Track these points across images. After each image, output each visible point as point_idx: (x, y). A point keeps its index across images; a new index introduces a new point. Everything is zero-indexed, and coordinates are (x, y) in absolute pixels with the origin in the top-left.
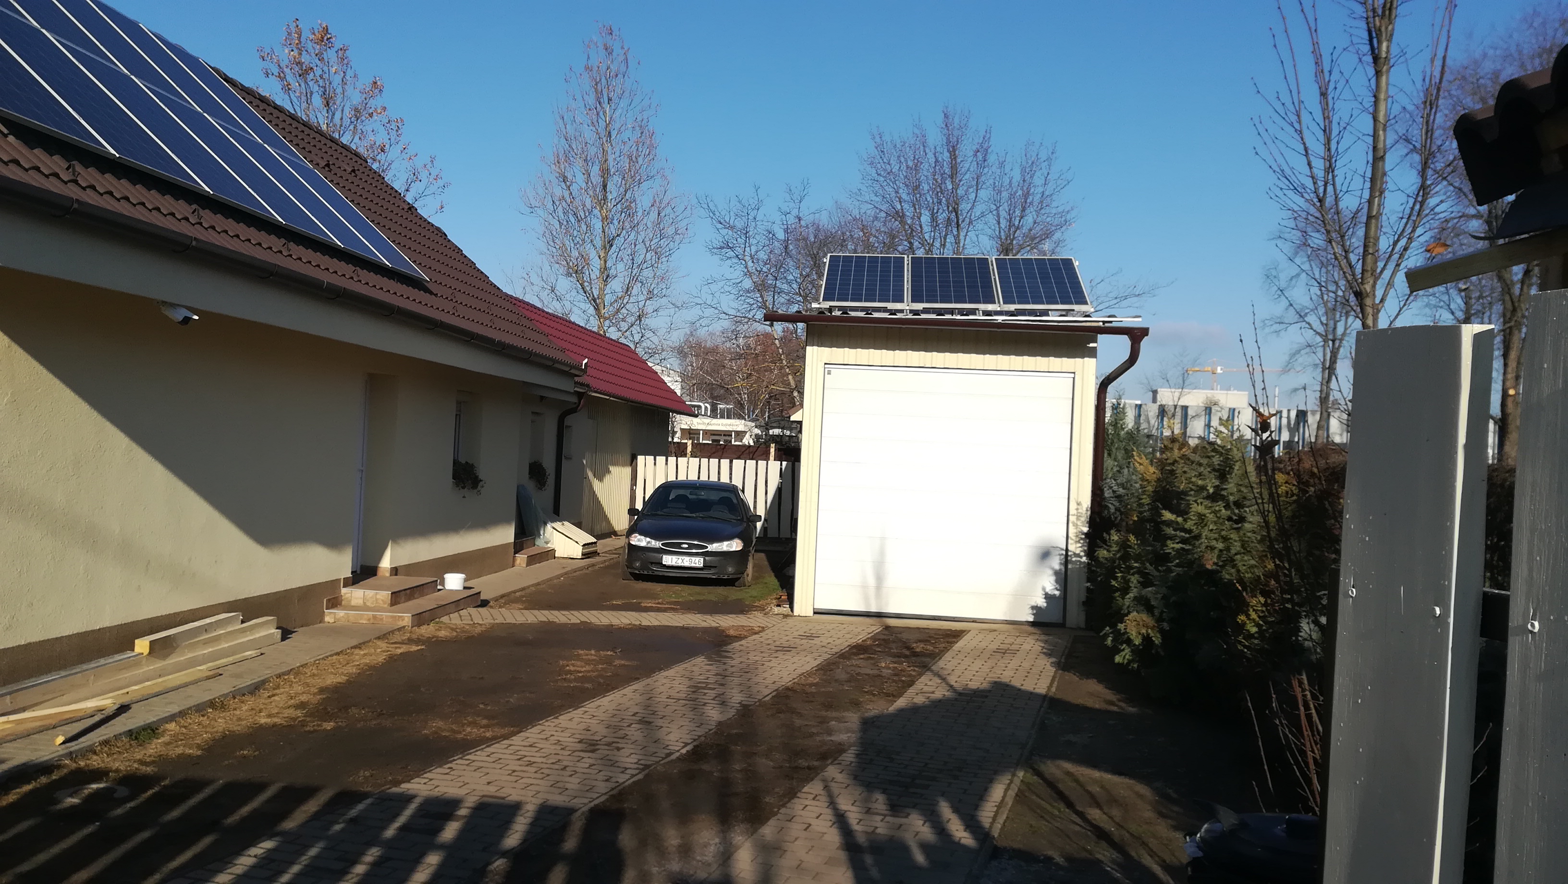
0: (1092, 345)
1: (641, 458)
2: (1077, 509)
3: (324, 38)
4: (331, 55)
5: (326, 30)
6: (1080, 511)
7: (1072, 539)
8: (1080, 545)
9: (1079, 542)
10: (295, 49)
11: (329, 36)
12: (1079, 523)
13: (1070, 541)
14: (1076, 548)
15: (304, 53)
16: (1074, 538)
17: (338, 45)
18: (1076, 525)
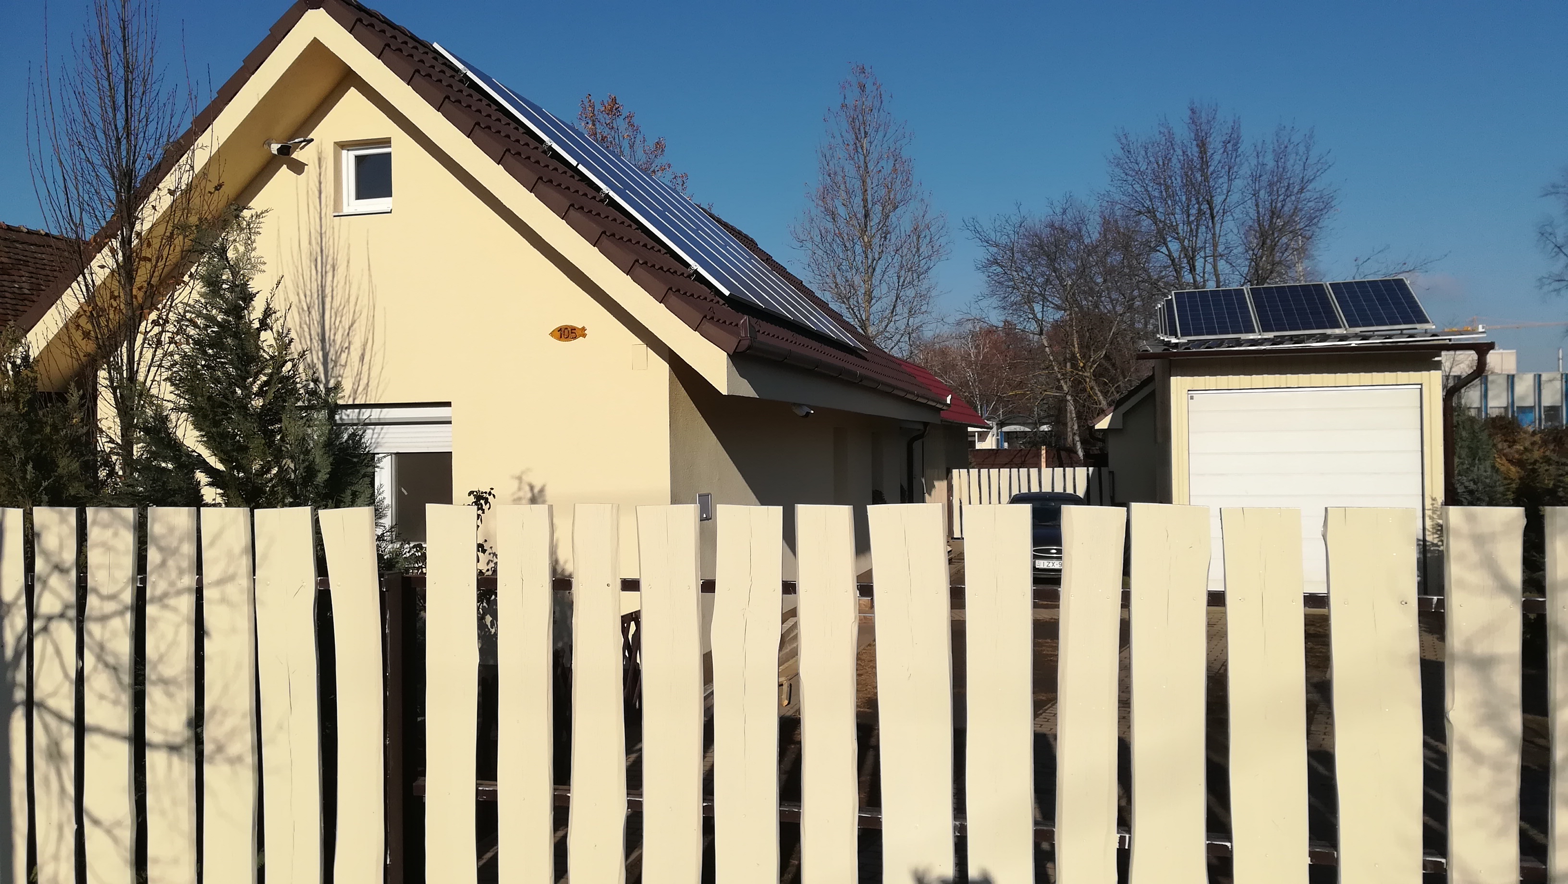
0: (1436, 359)
1: (955, 472)
2: (1433, 504)
3: (613, 108)
4: (621, 124)
5: (614, 101)
6: (1435, 505)
7: (1429, 531)
8: (1437, 536)
9: (1436, 533)
10: (589, 121)
11: (617, 106)
12: (1435, 516)
13: (1427, 533)
14: (1434, 538)
15: (597, 124)
16: (1431, 530)
17: (625, 113)
18: (1431, 518)
